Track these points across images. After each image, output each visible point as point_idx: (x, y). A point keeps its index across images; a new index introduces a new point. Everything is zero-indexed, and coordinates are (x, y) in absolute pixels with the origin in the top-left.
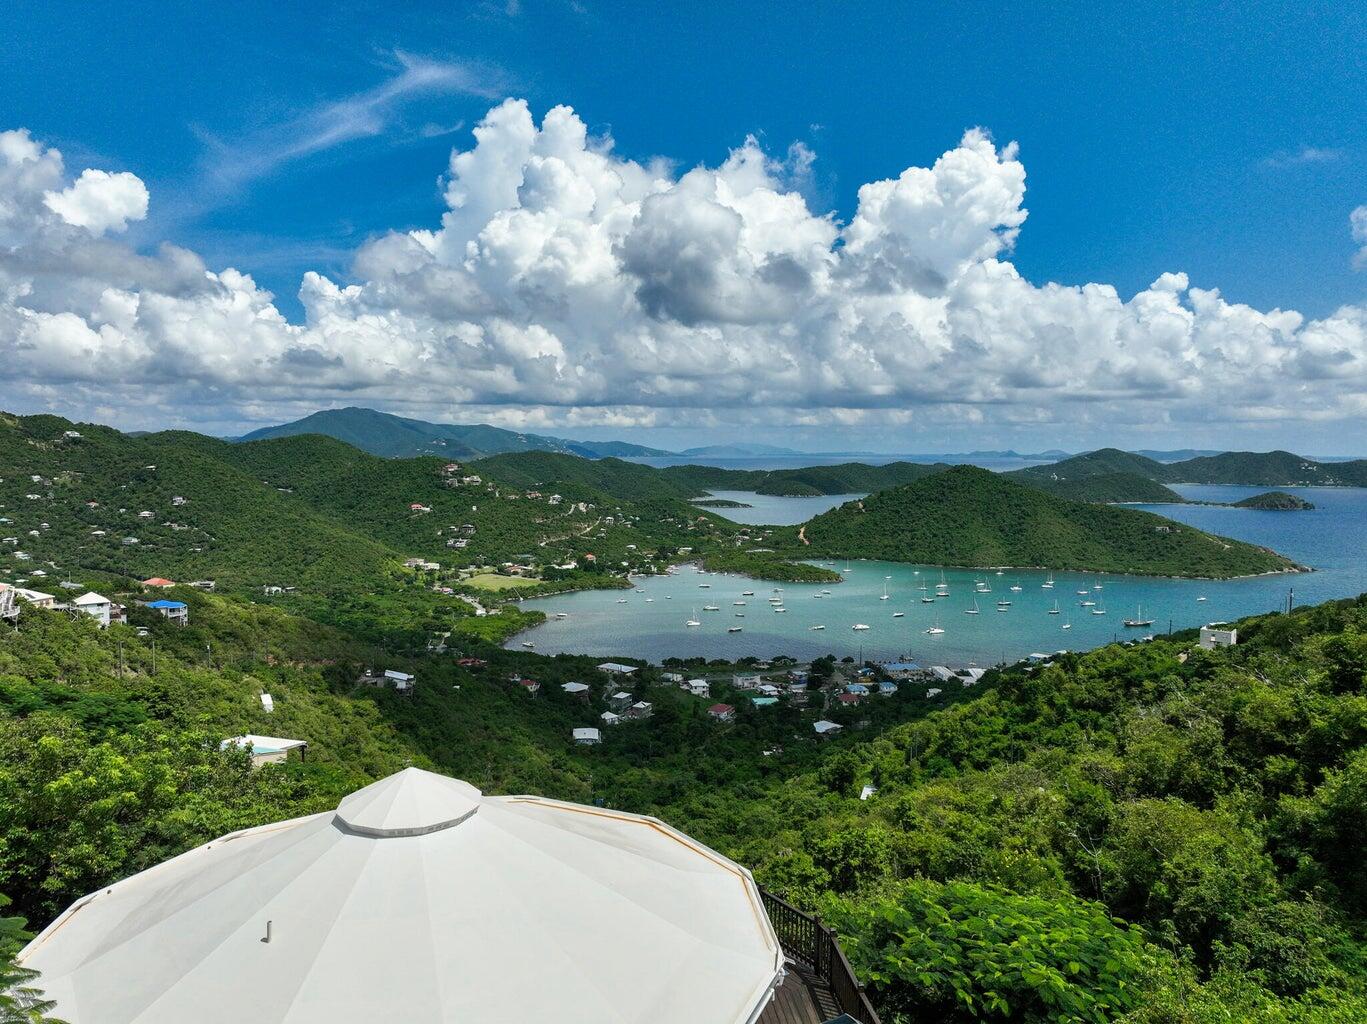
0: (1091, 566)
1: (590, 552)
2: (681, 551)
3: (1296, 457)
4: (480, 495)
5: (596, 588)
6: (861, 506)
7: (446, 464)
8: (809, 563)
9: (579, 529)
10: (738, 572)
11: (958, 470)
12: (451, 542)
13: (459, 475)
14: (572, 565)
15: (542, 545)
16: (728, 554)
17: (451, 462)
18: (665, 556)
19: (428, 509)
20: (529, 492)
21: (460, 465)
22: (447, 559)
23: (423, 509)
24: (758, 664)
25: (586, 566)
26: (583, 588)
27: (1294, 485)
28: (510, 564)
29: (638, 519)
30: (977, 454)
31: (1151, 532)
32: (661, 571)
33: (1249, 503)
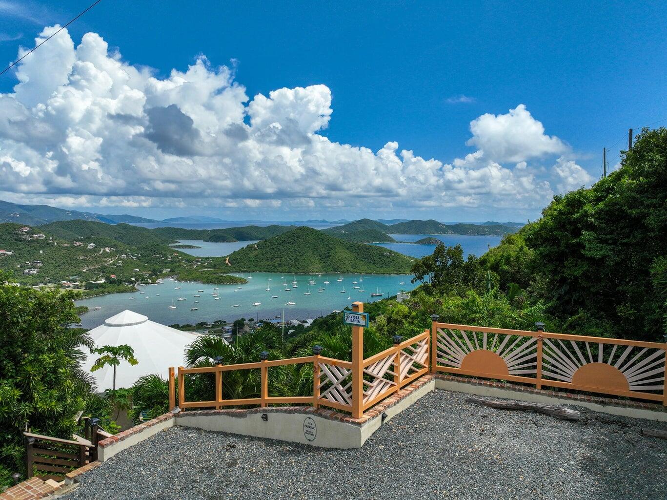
0: (358, 271)
1: (113, 273)
2: (164, 271)
3: (438, 222)
4: (45, 244)
5: (117, 292)
6: (256, 246)
7: (22, 227)
8: (231, 275)
9: (106, 262)
10: (195, 281)
11: (300, 228)
12: (26, 271)
13: (31, 233)
14: (103, 281)
15: (84, 271)
16: (190, 272)
17: (25, 226)
18: (155, 274)
19: (11, 253)
20: (75, 242)
21: (31, 228)
22: (24, 281)
23: (7, 253)
24: (207, 325)
25: (111, 282)
26: (109, 293)
27: (437, 234)
28: (65, 282)
29: (139, 255)
30: (310, 221)
31: (382, 255)
32: (153, 282)
33: (420, 242)
